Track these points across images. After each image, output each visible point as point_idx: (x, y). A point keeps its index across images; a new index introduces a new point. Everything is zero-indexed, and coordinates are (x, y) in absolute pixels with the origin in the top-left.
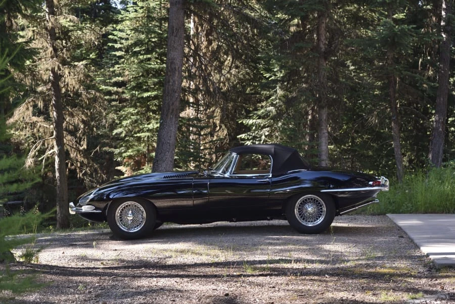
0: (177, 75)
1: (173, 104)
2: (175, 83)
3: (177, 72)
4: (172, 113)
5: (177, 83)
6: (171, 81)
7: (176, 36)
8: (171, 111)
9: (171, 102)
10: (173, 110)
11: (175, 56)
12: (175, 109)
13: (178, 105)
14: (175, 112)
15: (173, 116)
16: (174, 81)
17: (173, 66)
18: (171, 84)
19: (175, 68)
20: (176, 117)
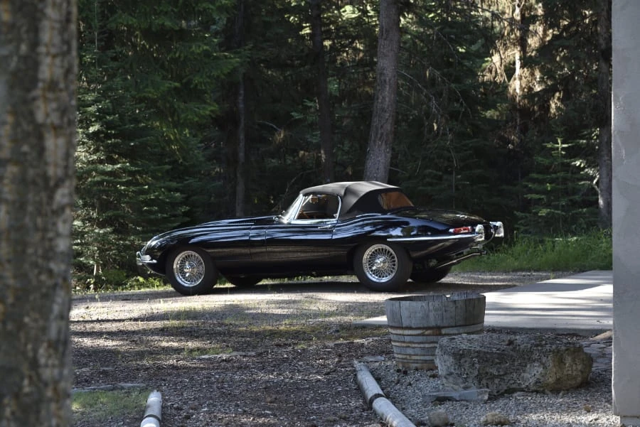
1: (382, 127)
2: (385, 101)
3: (388, 86)
4: (381, 138)
5: (387, 99)
6: (381, 97)
7: (385, 39)
8: (379, 136)
9: (380, 125)
10: (382, 134)
11: (385, 65)
12: (385, 134)
13: (389, 128)
14: (384, 137)
15: (382, 143)
16: (384, 98)
17: (382, 78)
18: (380, 101)
19: (385, 81)
20: (386, 144)
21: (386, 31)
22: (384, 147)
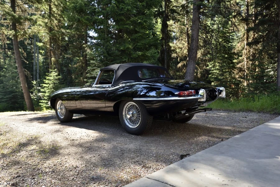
0: (194, 42)
1: (192, 55)
3: (194, 41)
5: (194, 45)
8: (191, 58)
10: (192, 58)
14: (193, 59)
16: (193, 45)
17: (193, 38)
19: (194, 39)
20: (193, 61)
21: (194, 21)
22: (192, 62)
